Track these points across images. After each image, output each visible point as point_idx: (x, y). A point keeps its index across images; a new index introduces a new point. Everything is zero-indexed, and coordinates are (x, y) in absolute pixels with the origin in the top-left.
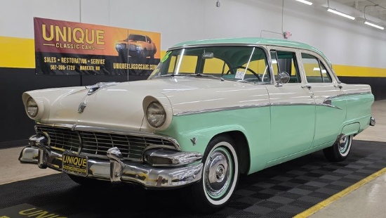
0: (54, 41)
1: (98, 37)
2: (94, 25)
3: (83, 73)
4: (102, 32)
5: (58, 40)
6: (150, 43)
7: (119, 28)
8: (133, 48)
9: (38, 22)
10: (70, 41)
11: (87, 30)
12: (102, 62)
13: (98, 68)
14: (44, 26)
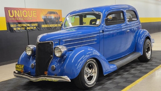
0: (14, 17)
1: (34, 14)
2: (31, 9)
3: (29, 31)
4: (36, 11)
5: (16, 16)
6: (57, 14)
7: (43, 9)
8: (50, 18)
9: (6, 9)
10: (21, 16)
11: (29, 11)
12: (36, 25)
13: (35, 28)
14: (9, 11)
